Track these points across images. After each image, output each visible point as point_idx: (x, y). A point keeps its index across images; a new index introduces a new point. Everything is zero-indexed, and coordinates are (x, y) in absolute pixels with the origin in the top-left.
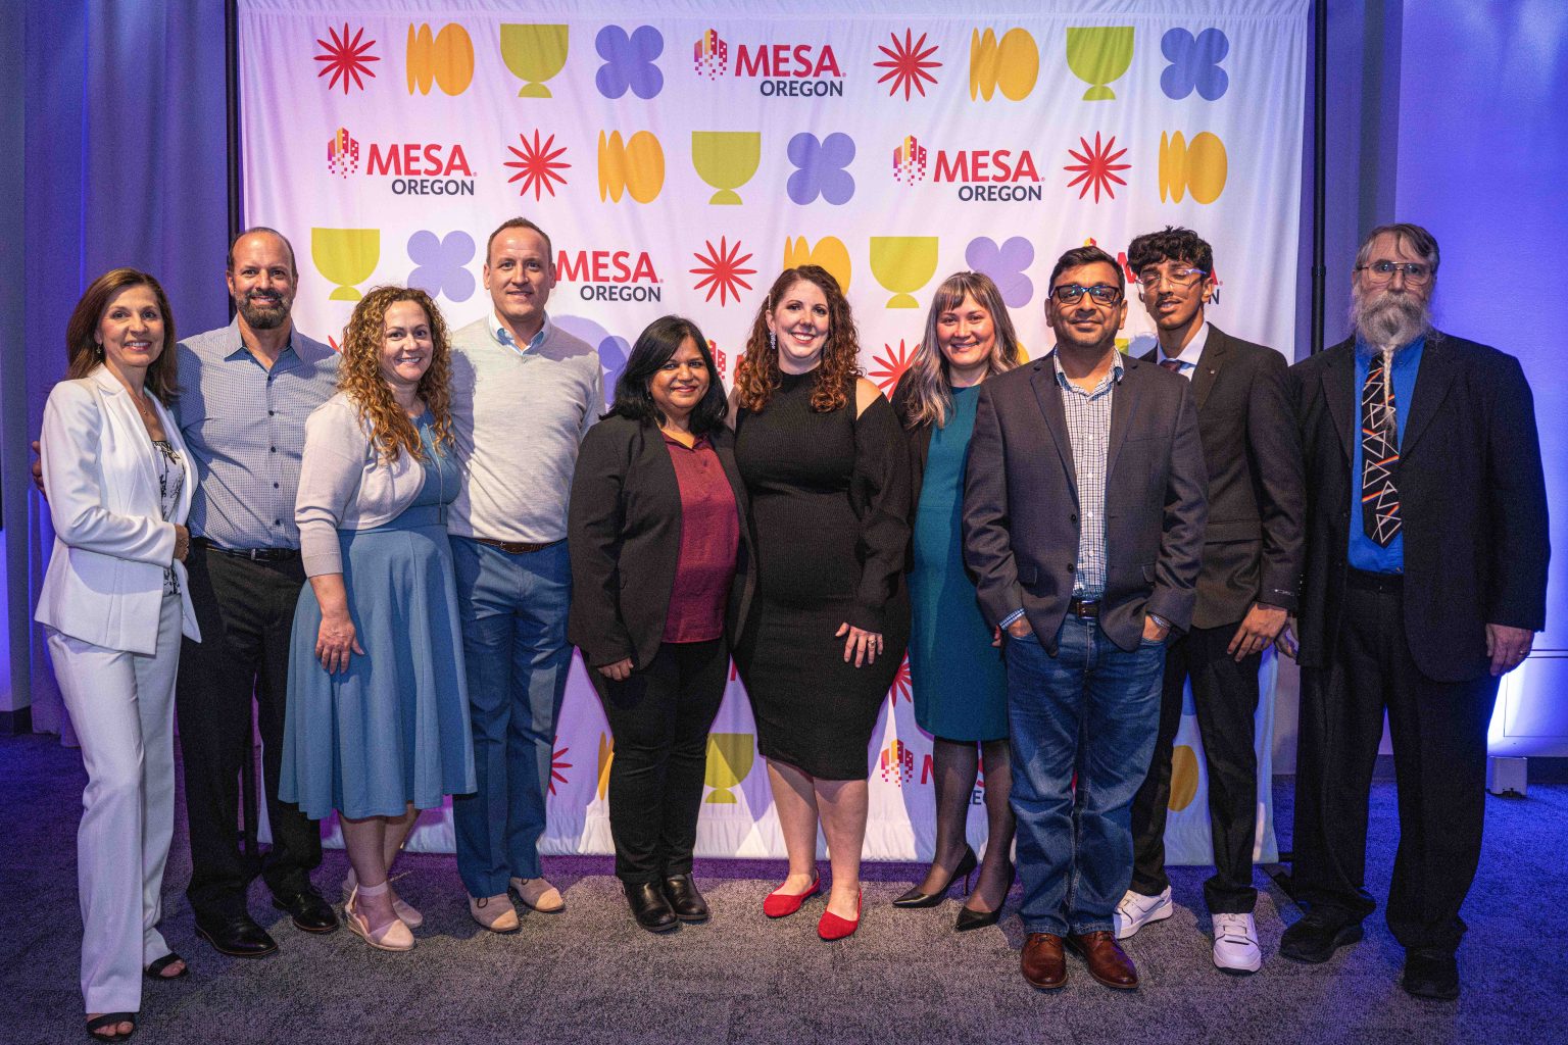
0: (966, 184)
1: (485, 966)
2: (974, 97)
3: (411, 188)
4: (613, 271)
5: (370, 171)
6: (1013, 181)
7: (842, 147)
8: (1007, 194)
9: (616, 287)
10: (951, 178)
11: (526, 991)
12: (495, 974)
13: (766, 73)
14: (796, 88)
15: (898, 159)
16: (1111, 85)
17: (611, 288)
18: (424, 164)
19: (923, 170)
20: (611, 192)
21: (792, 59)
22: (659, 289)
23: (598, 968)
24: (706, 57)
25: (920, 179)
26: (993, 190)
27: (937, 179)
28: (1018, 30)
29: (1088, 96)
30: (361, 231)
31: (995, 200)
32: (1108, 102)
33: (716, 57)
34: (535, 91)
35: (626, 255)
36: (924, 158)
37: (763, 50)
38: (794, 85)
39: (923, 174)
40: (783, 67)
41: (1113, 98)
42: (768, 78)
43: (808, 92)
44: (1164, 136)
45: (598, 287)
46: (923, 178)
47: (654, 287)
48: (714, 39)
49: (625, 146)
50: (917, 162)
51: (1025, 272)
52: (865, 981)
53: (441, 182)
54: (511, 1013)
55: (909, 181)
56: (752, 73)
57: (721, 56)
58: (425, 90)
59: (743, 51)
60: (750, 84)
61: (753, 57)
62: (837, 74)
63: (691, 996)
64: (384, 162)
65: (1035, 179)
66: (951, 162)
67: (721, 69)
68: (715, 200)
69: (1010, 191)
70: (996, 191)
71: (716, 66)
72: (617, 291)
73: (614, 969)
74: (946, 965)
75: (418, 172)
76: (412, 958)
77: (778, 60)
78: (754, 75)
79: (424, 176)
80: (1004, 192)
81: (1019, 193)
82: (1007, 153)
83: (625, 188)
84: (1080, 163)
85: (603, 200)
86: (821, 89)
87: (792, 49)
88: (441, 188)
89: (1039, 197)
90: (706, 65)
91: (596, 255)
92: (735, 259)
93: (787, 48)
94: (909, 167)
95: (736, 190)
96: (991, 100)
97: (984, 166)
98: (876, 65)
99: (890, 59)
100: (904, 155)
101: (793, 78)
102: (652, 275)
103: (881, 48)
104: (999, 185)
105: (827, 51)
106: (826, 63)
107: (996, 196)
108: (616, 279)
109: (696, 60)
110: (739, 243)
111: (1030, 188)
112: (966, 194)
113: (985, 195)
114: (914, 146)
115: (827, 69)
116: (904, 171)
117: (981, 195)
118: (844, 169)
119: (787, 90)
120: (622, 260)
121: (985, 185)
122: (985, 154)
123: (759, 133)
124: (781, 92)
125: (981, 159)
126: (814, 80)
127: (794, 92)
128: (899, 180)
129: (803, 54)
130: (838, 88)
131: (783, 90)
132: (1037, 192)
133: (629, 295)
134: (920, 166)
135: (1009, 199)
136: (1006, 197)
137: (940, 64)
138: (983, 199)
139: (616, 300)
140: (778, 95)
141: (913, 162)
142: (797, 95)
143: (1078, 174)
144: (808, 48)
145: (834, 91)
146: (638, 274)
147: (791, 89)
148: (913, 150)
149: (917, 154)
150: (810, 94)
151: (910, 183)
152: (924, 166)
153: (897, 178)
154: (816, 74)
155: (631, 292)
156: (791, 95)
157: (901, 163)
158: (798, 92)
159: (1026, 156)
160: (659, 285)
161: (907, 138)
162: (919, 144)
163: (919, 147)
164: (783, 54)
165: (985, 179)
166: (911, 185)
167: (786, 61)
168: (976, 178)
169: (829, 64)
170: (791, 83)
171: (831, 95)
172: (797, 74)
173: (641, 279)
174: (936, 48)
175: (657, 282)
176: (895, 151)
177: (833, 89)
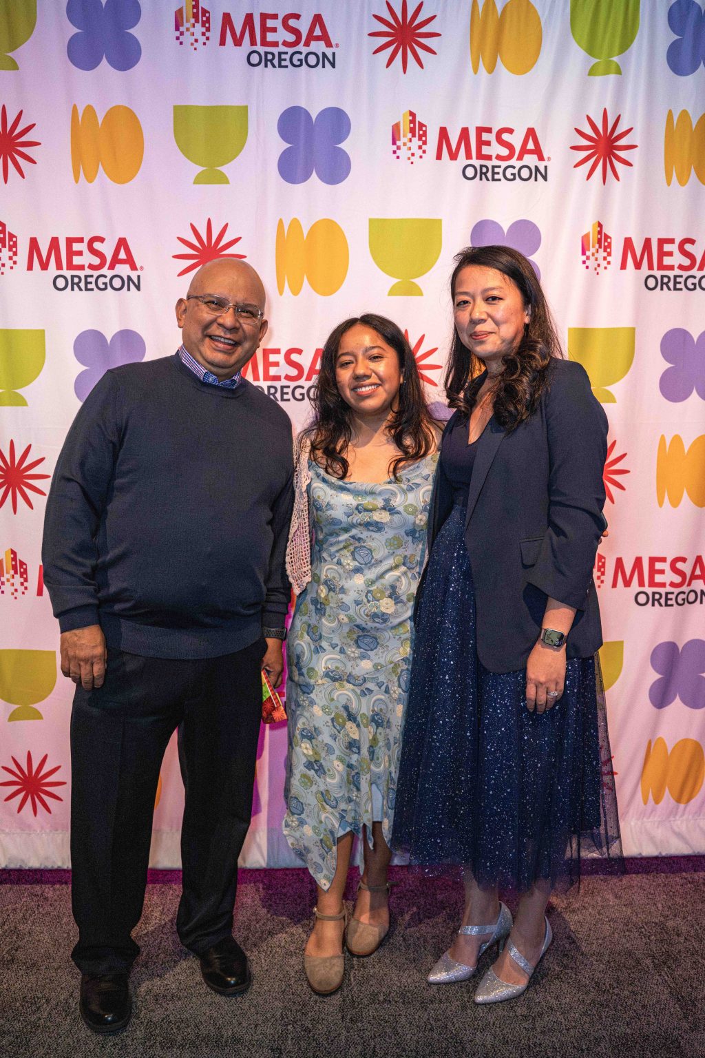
0: (469, 162)
2: (476, 70)
4: (87, 259)
6: (518, 159)
7: (337, 122)
9: (92, 276)
10: (453, 156)
13: (253, 43)
14: (285, 59)
15: (396, 137)
16: (615, 59)
17: (86, 277)
19: (424, 147)
20: (84, 170)
21: (280, 28)
22: (139, 277)
24: (186, 25)
25: (421, 157)
26: (496, 170)
27: (439, 157)
29: (594, 71)
31: (499, 180)
32: (612, 77)
33: (199, 25)
35: (101, 240)
36: (425, 132)
37: (249, 18)
38: (283, 56)
39: (424, 152)
40: (270, 37)
41: (619, 72)
42: (254, 48)
43: (299, 63)
44: (670, 114)
45: (73, 277)
46: (424, 155)
47: (134, 275)
48: (196, 6)
49: (100, 122)
50: (416, 139)
51: (533, 258)
55: (409, 159)
56: (238, 42)
57: (203, 25)
59: (227, 19)
61: (238, 26)
62: (329, 44)
65: (542, 158)
66: (454, 138)
67: (202, 39)
68: (198, 181)
69: (516, 171)
70: (500, 170)
71: (198, 35)
72: (93, 280)
77: (265, 30)
78: (240, 45)
80: (509, 172)
81: (525, 173)
82: (510, 131)
83: (100, 167)
84: (586, 143)
85: (77, 180)
86: (312, 60)
87: (281, 17)
89: (545, 178)
90: (187, 34)
91: (70, 241)
92: (223, 243)
93: (275, 17)
94: (409, 144)
95: (222, 169)
96: (493, 73)
97: (488, 143)
98: (370, 35)
99: (385, 29)
100: (404, 131)
101: (282, 48)
102: (130, 261)
103: (376, 17)
104: (504, 164)
105: (318, 19)
106: (318, 32)
107: (500, 176)
108: (91, 267)
109: (177, 29)
110: (226, 226)
111: (536, 167)
112: (470, 173)
113: (489, 175)
114: (413, 121)
115: (318, 38)
116: (404, 149)
117: (485, 174)
118: (339, 146)
119: (276, 62)
120: (97, 245)
121: (489, 164)
122: (489, 130)
123: (246, 107)
124: (269, 63)
125: (485, 136)
126: (305, 50)
127: (283, 63)
128: (398, 157)
129: (292, 22)
130: (331, 59)
131: (271, 61)
132: (543, 172)
133: (105, 284)
134: (420, 143)
135: (514, 179)
136: (512, 177)
137: (439, 35)
138: (488, 180)
139: (92, 290)
140: (266, 66)
141: (413, 139)
142: (286, 67)
143: (584, 154)
144: (297, 17)
145: (326, 62)
146: (115, 261)
147: (280, 60)
148: (412, 125)
149: (417, 130)
150: (301, 65)
151: (410, 161)
152: (425, 143)
153: (395, 156)
154: (307, 44)
155: (107, 280)
156: (280, 66)
157: (400, 140)
158: (287, 63)
159: (531, 133)
160: (139, 272)
161: (406, 113)
162: (418, 119)
163: (419, 123)
164: (270, 23)
165: (489, 158)
166: (412, 163)
167: (274, 30)
168: (480, 156)
169: (320, 34)
170: (280, 54)
171: (324, 67)
172: (285, 44)
173: (118, 266)
174: (434, 17)
175: (136, 269)
176: (393, 127)
177: (326, 60)
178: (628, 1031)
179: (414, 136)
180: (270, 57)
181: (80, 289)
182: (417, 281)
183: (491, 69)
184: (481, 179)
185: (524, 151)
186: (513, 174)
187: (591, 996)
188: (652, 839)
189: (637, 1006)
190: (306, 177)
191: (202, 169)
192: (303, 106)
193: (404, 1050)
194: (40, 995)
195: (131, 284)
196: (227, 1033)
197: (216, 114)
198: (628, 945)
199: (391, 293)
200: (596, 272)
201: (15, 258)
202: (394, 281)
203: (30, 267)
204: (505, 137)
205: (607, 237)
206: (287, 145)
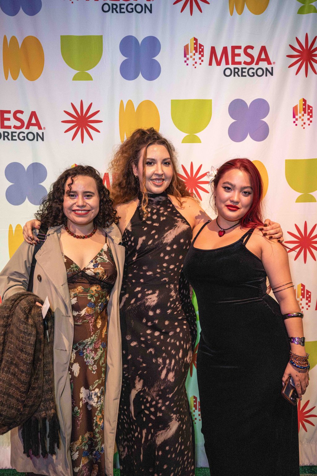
0: (228, 66)
2: (232, 13)
4: (13, 122)
6: (256, 64)
7: (153, 45)
8: (252, 73)
9: (16, 132)
10: (219, 64)
14: (123, 8)
15: (186, 52)
16: (314, 4)
17: (12, 133)
19: (202, 58)
20: (11, 73)
22: (43, 133)
25: (200, 64)
26: (244, 70)
27: (210, 64)
31: (245, 76)
32: (312, 14)
35: (22, 112)
36: (203, 50)
38: (122, 6)
39: (202, 61)
41: (315, 11)
42: (106, 2)
43: (131, 10)
45: (4, 132)
46: (202, 63)
47: (40, 132)
49: (19, 45)
50: (198, 53)
51: (264, 120)
55: (194, 65)
60: (95, 6)
65: (269, 63)
66: (219, 53)
68: (76, 79)
69: (254, 71)
70: (246, 70)
72: (16, 134)
80: (251, 71)
81: (260, 72)
83: (21, 71)
84: (296, 53)
85: (6, 78)
86: (139, 8)
89: (272, 74)
91: (3, 112)
92: (89, 114)
94: (193, 57)
95: (90, 72)
96: (242, 14)
97: (239, 55)
100: (191, 50)
102: (38, 125)
104: (248, 67)
107: (246, 74)
108: (15, 127)
110: (91, 104)
111: (267, 68)
112: (228, 72)
113: (240, 73)
114: (196, 44)
116: (191, 59)
117: (237, 73)
118: (154, 58)
119: (118, 9)
120: (19, 115)
121: (239, 67)
122: (239, 47)
123: (102, 36)
124: (114, 10)
125: (237, 51)
126: (134, 3)
127: (122, 10)
128: (187, 64)
130: (150, 8)
131: (115, 9)
132: (270, 71)
133: (24, 137)
134: (200, 56)
135: (254, 76)
136: (252, 75)
138: (239, 76)
139: (16, 140)
140: (113, 12)
141: (196, 54)
142: (124, 12)
143: (295, 60)
145: (147, 10)
146: (30, 124)
147: (121, 8)
148: (195, 46)
149: (199, 48)
150: (132, 11)
151: (194, 67)
152: (203, 56)
153: (186, 63)
155: (25, 135)
156: (121, 12)
157: (188, 55)
158: (125, 10)
159: (263, 49)
160: (43, 131)
161: (192, 39)
162: (199, 42)
163: (199, 44)
165: (239, 63)
166: (195, 67)
168: (234, 63)
170: (120, 5)
171: (145, 12)
173: (31, 127)
175: (41, 129)
176: (185, 47)
177: (146, 8)
179: (196, 52)
180: (115, 7)
181: (9, 140)
182: (198, 135)
184: (234, 76)
185: (259, 59)
186: (253, 73)
190: (136, 77)
191: (77, 72)
192: (134, 35)
195: (39, 137)
197: (85, 40)
199: (183, 142)
200: (303, 127)
202: (186, 135)
204: (249, 51)
205: (309, 107)
206: (125, 58)
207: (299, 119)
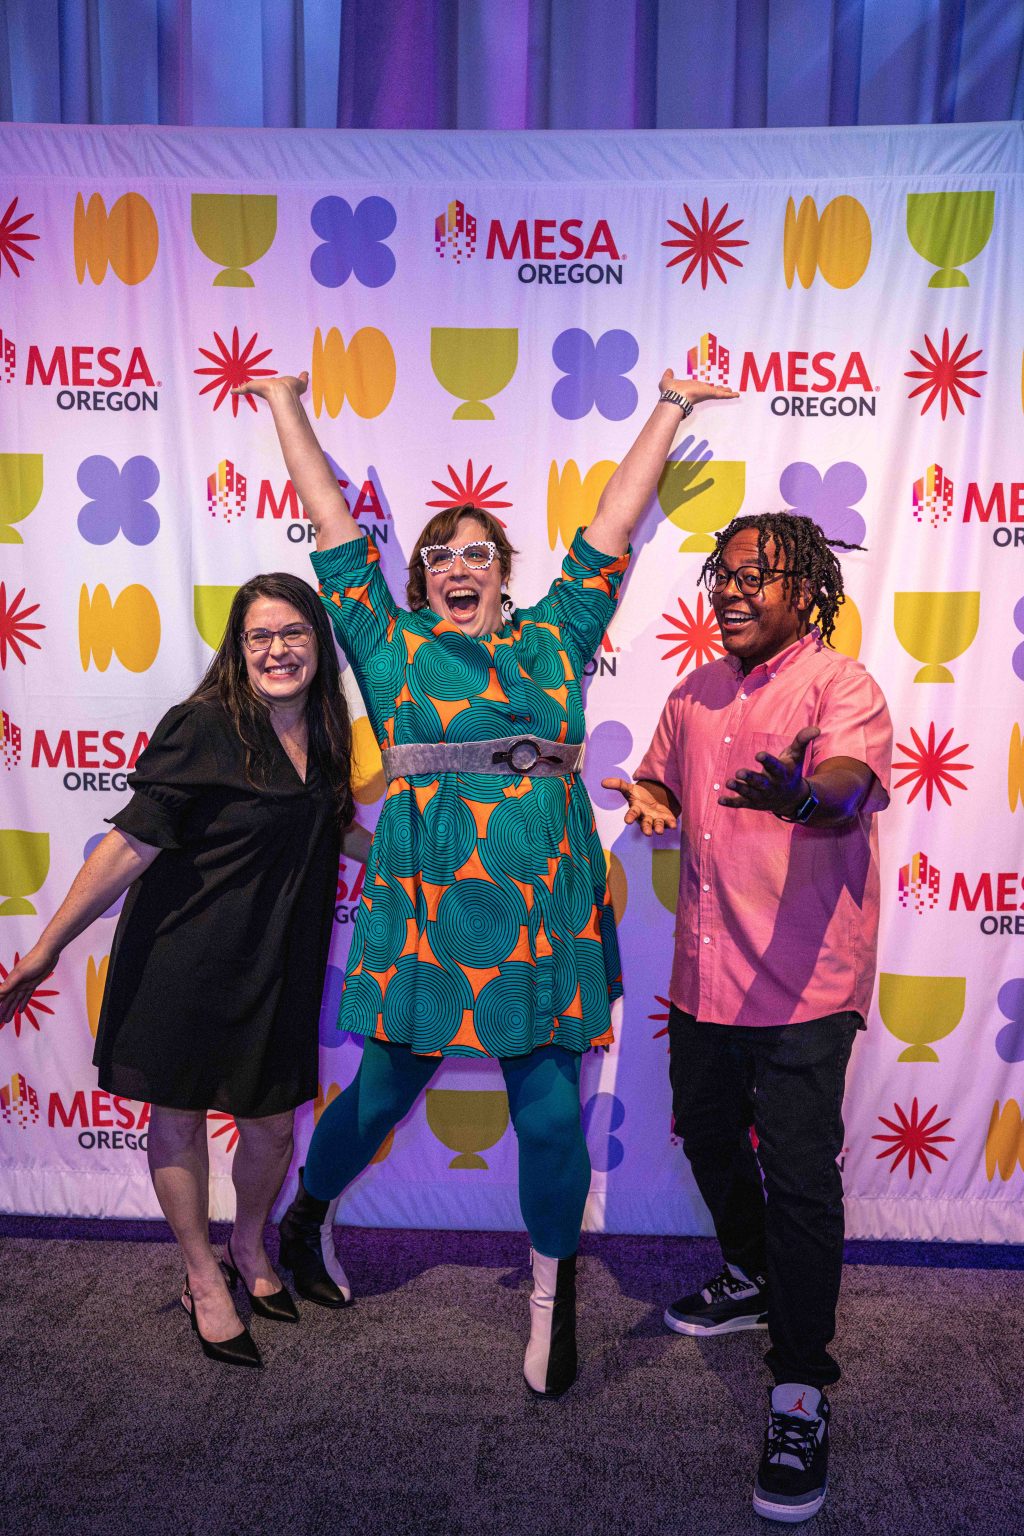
0: (780, 394)
1: (177, 1375)
2: (790, 284)
3: (81, 401)
5: (30, 381)
6: (839, 390)
7: (623, 347)
8: (831, 408)
10: (761, 387)
11: (227, 1412)
12: (189, 1386)
13: (526, 255)
14: (563, 274)
15: (693, 363)
16: (962, 268)
18: (97, 372)
19: (726, 376)
20: (327, 405)
21: (559, 238)
22: (386, 527)
23: (316, 1378)
24: (448, 234)
26: (813, 403)
27: (744, 387)
28: (845, 198)
29: (936, 282)
30: (20, 455)
31: (816, 415)
32: (959, 290)
33: (462, 235)
34: (234, 279)
35: (344, 484)
36: (727, 359)
37: (522, 225)
38: (561, 270)
39: (725, 382)
40: (546, 248)
41: (966, 283)
42: (527, 261)
43: (579, 278)
45: (311, 525)
47: (380, 524)
48: (460, 213)
49: (346, 347)
50: (716, 367)
51: (855, 507)
52: (644, 1398)
53: (120, 395)
54: (207, 1443)
56: (508, 254)
57: (468, 234)
58: (98, 279)
59: (496, 227)
60: (504, 269)
61: (509, 235)
62: (615, 256)
63: (430, 1417)
64: (47, 369)
65: (868, 387)
66: (762, 367)
67: (468, 250)
68: (459, 414)
69: (836, 404)
70: (817, 403)
71: (462, 246)
73: (336, 1380)
74: (745, 1375)
75: (90, 382)
76: (86, 1364)
77: (540, 239)
78: (511, 258)
79: (97, 388)
80: (828, 406)
81: (848, 406)
82: (831, 356)
83: (345, 399)
84: (923, 368)
86: (595, 274)
87: (559, 225)
88: (119, 403)
89: (872, 411)
90: (449, 245)
92: (485, 489)
93: (552, 224)
94: (707, 373)
95: (487, 402)
96: (811, 288)
97: (803, 371)
98: (665, 244)
99: (682, 237)
100: (702, 358)
101: (560, 261)
102: (377, 509)
103: (670, 222)
104: (822, 396)
105: (602, 226)
106: (602, 241)
107: (817, 410)
109: (438, 239)
110: (489, 469)
111: (862, 399)
112: (780, 406)
113: (804, 409)
114: (713, 346)
115: (602, 249)
116: (701, 378)
117: (799, 408)
118: (625, 375)
119: (552, 276)
121: (804, 396)
122: (804, 356)
123: (517, 330)
124: (544, 278)
125: (800, 363)
126: (586, 263)
129: (572, 230)
130: (617, 273)
131: (546, 276)
132: (870, 405)
134: (721, 372)
135: (834, 413)
136: (831, 411)
137: (745, 243)
138: (802, 414)
140: (540, 282)
142: (564, 282)
143: (922, 382)
144: (578, 223)
145: (612, 277)
146: (360, 508)
147: (557, 274)
148: (711, 351)
149: (718, 355)
150: (581, 280)
152: (726, 371)
154: (589, 256)
156: (557, 282)
157: (696, 368)
158: (565, 278)
159: (856, 358)
160: (385, 521)
161: (705, 336)
162: (720, 343)
163: (720, 347)
164: (546, 232)
165: (804, 388)
167: (551, 239)
168: (793, 387)
169: (604, 243)
170: (557, 267)
171: (608, 282)
172: (564, 255)
173: (362, 515)
174: (740, 222)
175: (383, 518)
176: (689, 353)
177: (611, 274)
178: (934, 1408)
179: (713, 363)
180: (545, 271)
183: (808, 282)
184: (793, 414)
185: (847, 380)
186: (833, 408)
187: (897, 1375)
188: (996, 1223)
189: (951, 1388)
190: (585, 411)
191: (461, 402)
192: (583, 327)
193: (674, 1409)
194: (264, 1342)
195: (377, 535)
196: (476, 1384)
197: (483, 338)
198: (949, 1331)
200: (933, 525)
201: (243, 504)
202: (687, 534)
203: (260, 514)
204: (825, 363)
205: (948, 482)
206: (563, 374)
207: (926, 508)
